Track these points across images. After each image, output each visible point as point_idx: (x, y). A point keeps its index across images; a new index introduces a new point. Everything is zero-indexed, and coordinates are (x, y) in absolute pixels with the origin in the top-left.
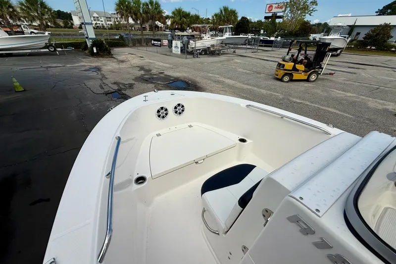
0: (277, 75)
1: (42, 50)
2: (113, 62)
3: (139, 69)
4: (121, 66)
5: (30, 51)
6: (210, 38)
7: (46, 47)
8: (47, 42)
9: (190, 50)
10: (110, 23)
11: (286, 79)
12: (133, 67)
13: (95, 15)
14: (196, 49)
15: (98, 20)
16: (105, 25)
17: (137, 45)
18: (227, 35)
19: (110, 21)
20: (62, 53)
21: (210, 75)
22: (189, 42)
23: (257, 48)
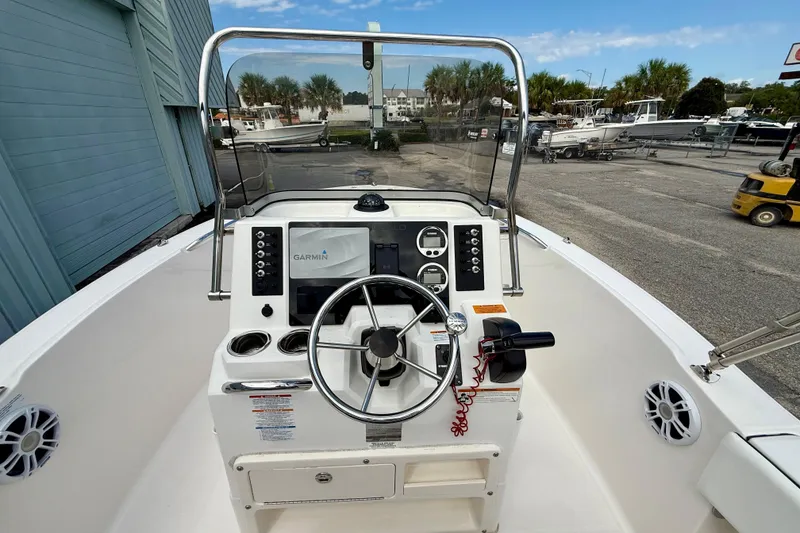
0: (739, 207)
1: (313, 145)
2: (396, 164)
3: (428, 175)
4: (403, 170)
5: (299, 146)
6: (592, 126)
7: (319, 141)
8: (320, 133)
9: (540, 148)
10: (420, 106)
11: (767, 217)
12: (421, 172)
13: (402, 95)
14: (553, 146)
15: (404, 103)
16: (412, 110)
17: (447, 139)
18: (644, 119)
19: (422, 103)
20: (335, 149)
21: (560, 194)
22: (541, 134)
23: (725, 147)
